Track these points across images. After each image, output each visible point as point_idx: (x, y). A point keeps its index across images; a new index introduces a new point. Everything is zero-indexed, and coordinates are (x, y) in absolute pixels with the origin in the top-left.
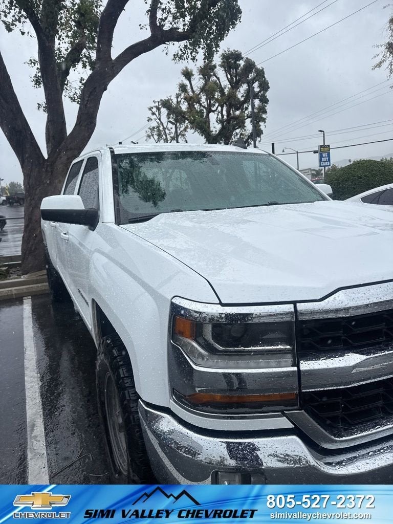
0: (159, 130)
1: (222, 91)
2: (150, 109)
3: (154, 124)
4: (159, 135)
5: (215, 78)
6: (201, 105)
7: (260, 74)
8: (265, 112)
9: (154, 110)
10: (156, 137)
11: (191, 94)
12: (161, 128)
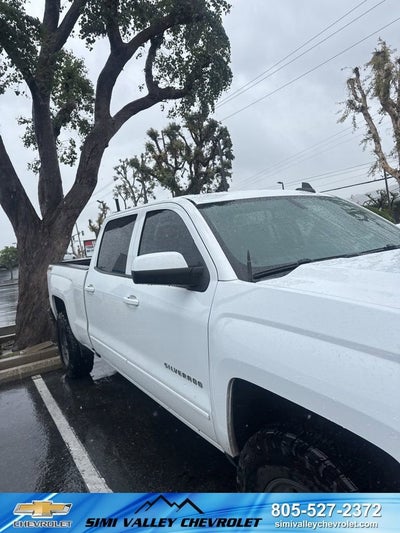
0: (125, 189)
1: (188, 149)
2: (116, 169)
3: (120, 182)
4: (127, 193)
5: (180, 137)
6: (167, 163)
7: (224, 132)
8: (230, 168)
9: (120, 169)
10: (124, 195)
11: (158, 153)
12: (127, 186)
